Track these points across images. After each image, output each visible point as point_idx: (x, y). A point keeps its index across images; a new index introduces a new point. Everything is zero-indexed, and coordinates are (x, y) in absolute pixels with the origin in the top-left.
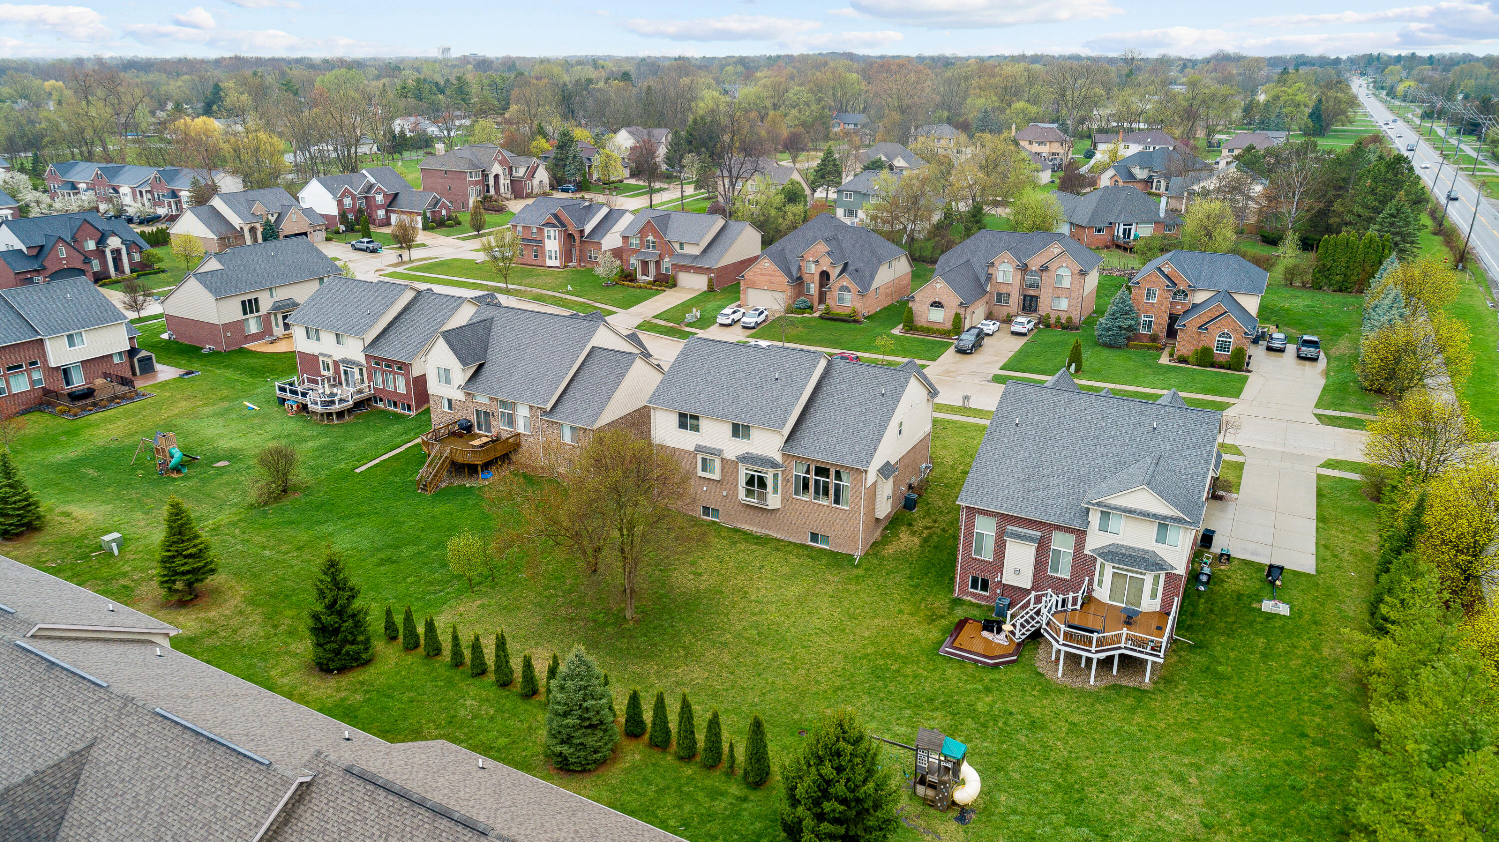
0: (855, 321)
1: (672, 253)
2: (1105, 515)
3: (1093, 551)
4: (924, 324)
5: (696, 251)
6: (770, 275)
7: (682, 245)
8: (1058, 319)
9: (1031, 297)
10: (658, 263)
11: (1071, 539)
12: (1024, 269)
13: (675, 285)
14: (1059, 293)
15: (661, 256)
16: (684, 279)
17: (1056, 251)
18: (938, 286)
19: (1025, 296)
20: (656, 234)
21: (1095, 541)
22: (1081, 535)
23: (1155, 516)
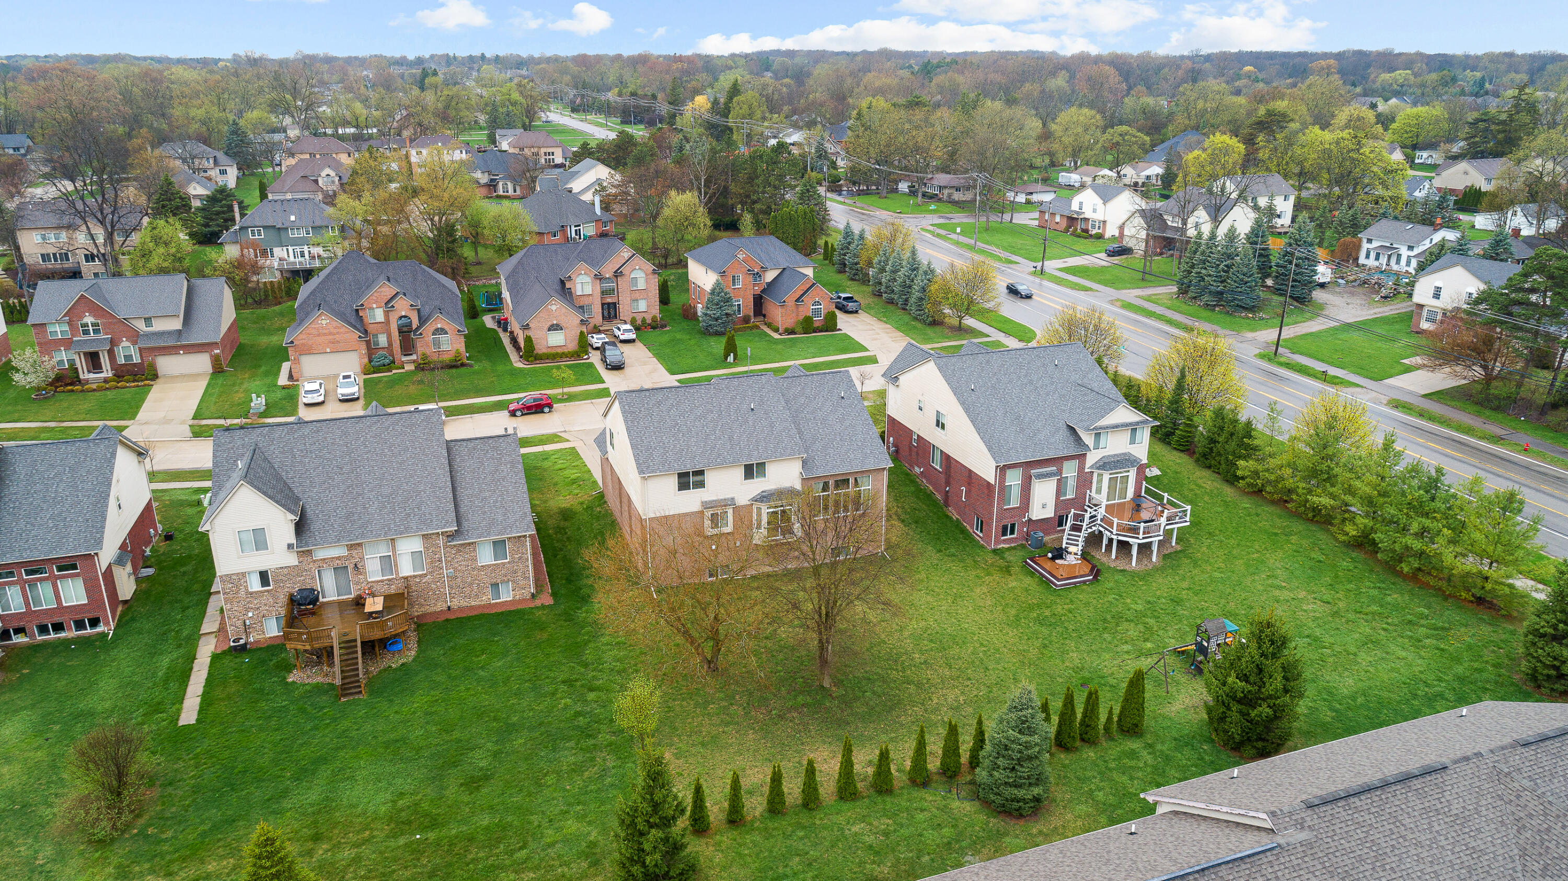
0: (463, 365)
1: (135, 336)
2: (1098, 435)
3: (1091, 467)
4: (544, 351)
5: (176, 324)
6: (331, 334)
7: (148, 321)
8: (644, 320)
9: (609, 304)
10: (111, 353)
11: (1074, 464)
12: (599, 277)
13: (155, 377)
14: (636, 295)
15: (113, 343)
16: (166, 364)
17: (626, 255)
18: (554, 308)
19: (603, 304)
20: (96, 310)
21: (1092, 458)
22: (1082, 457)
23: (1127, 425)
